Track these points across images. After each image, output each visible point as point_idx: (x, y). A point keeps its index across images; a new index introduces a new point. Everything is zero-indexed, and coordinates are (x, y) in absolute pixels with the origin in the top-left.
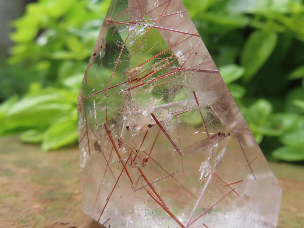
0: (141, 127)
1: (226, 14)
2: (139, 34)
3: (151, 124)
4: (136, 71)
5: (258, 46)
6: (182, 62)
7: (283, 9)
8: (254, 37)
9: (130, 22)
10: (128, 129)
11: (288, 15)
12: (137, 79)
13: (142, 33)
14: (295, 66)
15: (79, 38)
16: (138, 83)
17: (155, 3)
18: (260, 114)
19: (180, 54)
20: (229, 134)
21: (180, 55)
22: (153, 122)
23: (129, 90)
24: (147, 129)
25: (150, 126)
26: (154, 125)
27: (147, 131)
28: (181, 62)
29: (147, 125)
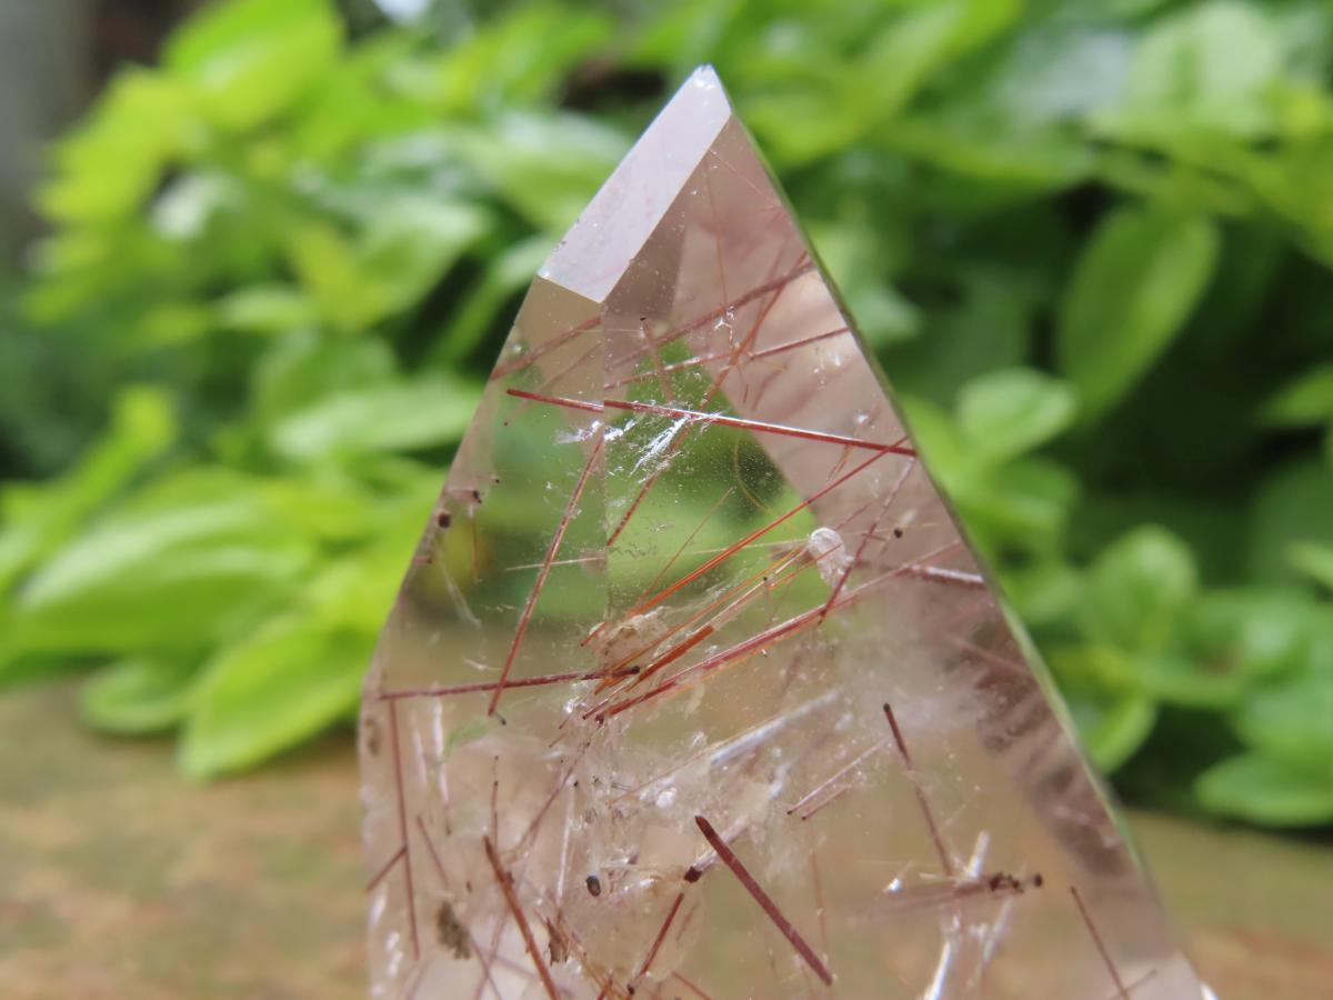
0: (651, 877)
1: (992, 127)
2: (649, 464)
3: (695, 865)
4: (631, 633)
5: (1131, 276)
6: (834, 571)
7: (1246, 120)
8: (1117, 233)
9: (607, 404)
10: (594, 888)
11: (1267, 146)
12: (635, 671)
13: (660, 459)
14: (1295, 364)
15: (348, 229)
16: (644, 687)
17: (721, 323)
18: (1143, 595)
19: (827, 536)
20: (1038, 881)
21: (827, 541)
22: (705, 854)
23: (600, 719)
24: (680, 885)
25: (693, 875)
26: (709, 867)
27: (680, 899)
28: (830, 572)
29: (680, 868)
